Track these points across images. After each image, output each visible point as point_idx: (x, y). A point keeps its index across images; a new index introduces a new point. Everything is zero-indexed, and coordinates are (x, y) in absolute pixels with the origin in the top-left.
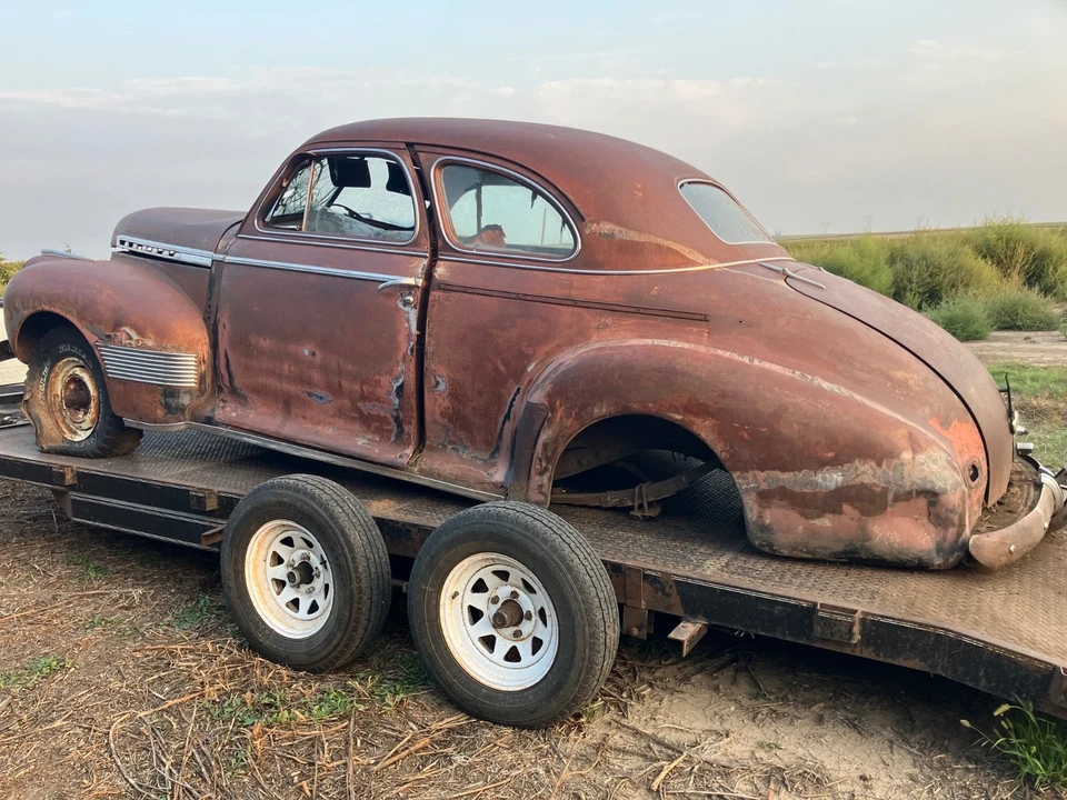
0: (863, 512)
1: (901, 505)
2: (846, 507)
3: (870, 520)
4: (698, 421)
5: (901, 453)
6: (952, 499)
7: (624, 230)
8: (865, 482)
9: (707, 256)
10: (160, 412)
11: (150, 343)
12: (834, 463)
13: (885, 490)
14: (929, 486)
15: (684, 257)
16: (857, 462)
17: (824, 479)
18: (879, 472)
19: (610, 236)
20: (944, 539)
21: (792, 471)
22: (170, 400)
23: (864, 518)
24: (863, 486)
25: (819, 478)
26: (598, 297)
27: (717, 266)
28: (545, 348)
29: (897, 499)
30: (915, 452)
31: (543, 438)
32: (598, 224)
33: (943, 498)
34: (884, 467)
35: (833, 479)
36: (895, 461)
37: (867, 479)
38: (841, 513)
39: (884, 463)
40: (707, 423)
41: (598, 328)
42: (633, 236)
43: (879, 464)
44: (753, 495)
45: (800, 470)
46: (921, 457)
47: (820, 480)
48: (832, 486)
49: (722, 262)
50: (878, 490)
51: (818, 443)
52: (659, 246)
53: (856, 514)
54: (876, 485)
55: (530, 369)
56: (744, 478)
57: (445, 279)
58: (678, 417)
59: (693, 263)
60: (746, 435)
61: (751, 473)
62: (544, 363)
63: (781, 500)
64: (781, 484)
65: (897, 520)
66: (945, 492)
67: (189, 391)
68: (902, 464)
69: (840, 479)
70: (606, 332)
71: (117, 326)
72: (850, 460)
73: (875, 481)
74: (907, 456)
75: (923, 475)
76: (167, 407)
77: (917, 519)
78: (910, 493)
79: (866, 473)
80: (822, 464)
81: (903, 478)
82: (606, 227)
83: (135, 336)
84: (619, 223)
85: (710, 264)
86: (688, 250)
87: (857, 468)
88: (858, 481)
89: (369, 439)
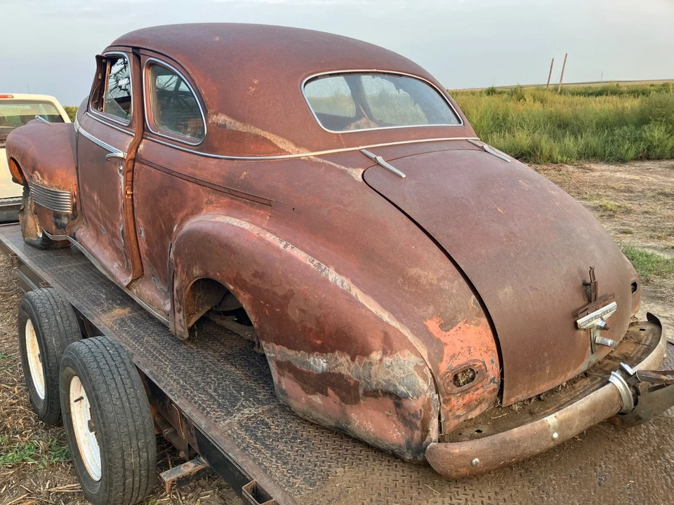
0: (343, 399)
1: (371, 400)
2: (330, 391)
3: (348, 407)
4: (242, 294)
5: (371, 352)
6: (415, 404)
7: (233, 121)
8: (343, 372)
9: (297, 145)
10: (54, 227)
11: (46, 183)
12: (322, 350)
13: (357, 384)
14: (391, 389)
15: (275, 146)
16: (337, 353)
17: (315, 361)
18: (353, 366)
19: (224, 126)
20: (412, 438)
21: (295, 350)
22: (58, 221)
23: (343, 404)
24: (341, 376)
25: (311, 360)
26: (209, 179)
27: (305, 154)
28: (181, 215)
29: (366, 394)
30: (385, 353)
31: (176, 284)
32: (217, 115)
33: (405, 403)
34: (357, 363)
35: (320, 363)
36: (366, 360)
37: (344, 370)
38: (327, 395)
39: (357, 359)
40: (246, 296)
41: (207, 203)
42: (238, 126)
43: (353, 359)
44: (274, 362)
45: (299, 351)
46: (387, 360)
47: (312, 363)
48: (320, 369)
49: (313, 151)
50: (352, 382)
51: (311, 330)
52: (257, 136)
53: (337, 399)
54: (350, 378)
55: (175, 229)
56: (268, 348)
57: (142, 154)
58: (232, 287)
59: (282, 151)
60: (267, 313)
61: (271, 344)
62: (180, 226)
63: (289, 372)
64: (288, 359)
65: (371, 412)
66: (407, 397)
67: (67, 215)
68: (371, 364)
69: (325, 365)
70: (210, 207)
71: (34, 170)
72: (333, 351)
73: (350, 374)
74: (376, 356)
75: (387, 377)
76: (56, 224)
77: (388, 416)
78: (376, 391)
79: (344, 364)
80: (314, 349)
81: (370, 376)
82: (222, 118)
83: (40, 178)
84: (230, 115)
85: (298, 152)
86: (280, 139)
87: (336, 359)
88: (336, 371)
89: (119, 265)
